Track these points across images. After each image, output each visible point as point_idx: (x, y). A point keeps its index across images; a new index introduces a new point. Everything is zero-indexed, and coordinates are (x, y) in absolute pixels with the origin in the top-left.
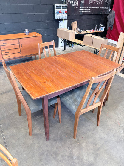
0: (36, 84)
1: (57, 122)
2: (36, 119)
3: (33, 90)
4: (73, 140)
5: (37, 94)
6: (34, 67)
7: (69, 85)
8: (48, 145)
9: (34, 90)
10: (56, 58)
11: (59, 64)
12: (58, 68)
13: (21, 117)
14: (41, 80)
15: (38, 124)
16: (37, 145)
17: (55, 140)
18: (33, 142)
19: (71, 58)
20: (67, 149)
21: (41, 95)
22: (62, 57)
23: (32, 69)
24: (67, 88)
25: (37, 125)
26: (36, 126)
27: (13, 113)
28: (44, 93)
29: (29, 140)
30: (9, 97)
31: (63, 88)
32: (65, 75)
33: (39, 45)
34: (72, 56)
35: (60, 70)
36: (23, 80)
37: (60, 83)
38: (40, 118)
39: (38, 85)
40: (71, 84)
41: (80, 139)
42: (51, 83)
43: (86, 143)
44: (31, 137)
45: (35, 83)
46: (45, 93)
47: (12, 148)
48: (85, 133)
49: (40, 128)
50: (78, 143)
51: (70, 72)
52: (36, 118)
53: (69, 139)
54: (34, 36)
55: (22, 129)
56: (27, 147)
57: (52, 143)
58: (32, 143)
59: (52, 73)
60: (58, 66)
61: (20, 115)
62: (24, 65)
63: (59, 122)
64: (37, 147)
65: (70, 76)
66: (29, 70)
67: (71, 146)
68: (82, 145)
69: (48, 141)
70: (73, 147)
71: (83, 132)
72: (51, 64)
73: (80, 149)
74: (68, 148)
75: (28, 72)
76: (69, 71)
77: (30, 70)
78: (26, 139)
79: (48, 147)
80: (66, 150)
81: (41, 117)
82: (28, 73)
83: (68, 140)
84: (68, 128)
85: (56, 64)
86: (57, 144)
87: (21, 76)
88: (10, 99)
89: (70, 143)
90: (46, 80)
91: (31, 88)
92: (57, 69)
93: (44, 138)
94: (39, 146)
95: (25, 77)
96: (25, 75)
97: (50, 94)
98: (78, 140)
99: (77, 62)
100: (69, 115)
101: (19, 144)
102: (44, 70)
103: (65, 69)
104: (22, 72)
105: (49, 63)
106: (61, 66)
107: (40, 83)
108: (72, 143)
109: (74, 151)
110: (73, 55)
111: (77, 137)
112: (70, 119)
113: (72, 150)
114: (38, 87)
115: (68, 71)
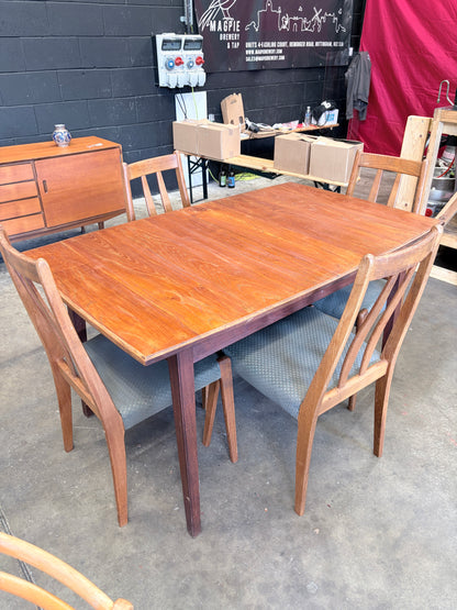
0: (142, 308)
1: (222, 458)
2: (137, 457)
3: (132, 329)
4: (295, 519)
5: (151, 343)
6: (115, 250)
7: (269, 302)
8: (199, 551)
9: (138, 328)
10: (196, 212)
11: (212, 231)
12: (209, 245)
13: (74, 454)
14: (156, 292)
15: (147, 476)
16: (154, 556)
17: (224, 529)
18: (136, 547)
19: (251, 212)
20: (279, 559)
21: (170, 345)
22: (215, 209)
23: (110, 256)
24: (265, 310)
25: (144, 479)
26: (138, 485)
27: (40, 442)
28: (180, 335)
29: (119, 541)
30: (13, 382)
31: (249, 311)
32: (247, 267)
33: (125, 168)
34: (252, 203)
35: (220, 251)
36: (84, 297)
37: (233, 295)
38: (150, 449)
39: (148, 310)
40: (279, 298)
41: (320, 512)
42: (199, 299)
43: (348, 525)
44: (125, 529)
45: (134, 303)
46: (186, 336)
48: (334, 489)
49: (158, 491)
50: (317, 531)
51: (261, 257)
52: (137, 453)
53: (280, 518)
54: (90, 147)
55: (85, 501)
56: (117, 570)
57: (213, 544)
58: (134, 551)
59: (193, 263)
60: (208, 240)
61: (70, 446)
62: (75, 245)
63: (230, 458)
64: (157, 566)
65: (263, 269)
66: (100, 260)
67: (289, 545)
68: (334, 535)
69: (199, 537)
70: (299, 547)
71: (328, 486)
72: (183, 234)
73: (328, 551)
74: (282, 554)
75: (97, 267)
76: (255, 254)
77: (105, 259)
78: (105, 537)
79: (203, 558)
80: (276, 564)
81: (155, 446)
82: (97, 272)
83: (273, 522)
84: (265, 475)
85: (199, 232)
86: (236, 543)
87: (73, 283)
88: (20, 391)
89: (283, 532)
90: (177, 289)
91: (126, 322)
92: (210, 250)
93: (178, 526)
94: (163, 562)
95: (89, 285)
96: (87, 279)
97: (203, 336)
98: (315, 519)
99: (276, 221)
100: (262, 430)
102: (159, 257)
103: (240, 246)
104: (72, 268)
105: (176, 233)
106: (221, 238)
107: (156, 301)
108: (291, 532)
109: (304, 562)
110: (255, 200)
111: (307, 509)
112: (269, 444)
113: (298, 559)
114: (153, 317)
115: (251, 252)
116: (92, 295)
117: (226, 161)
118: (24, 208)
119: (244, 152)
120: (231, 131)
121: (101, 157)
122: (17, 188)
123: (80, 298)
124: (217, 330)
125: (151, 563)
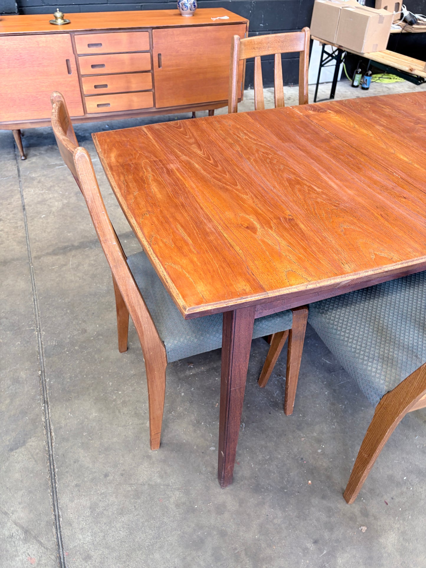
0: (205, 234)
1: (275, 405)
2: (187, 377)
3: (184, 261)
4: (341, 505)
5: (202, 288)
6: (199, 146)
7: (379, 261)
8: (224, 505)
9: (192, 261)
10: (311, 112)
11: (326, 140)
12: (317, 159)
13: (127, 357)
14: (229, 214)
15: (191, 402)
16: (177, 493)
17: (257, 489)
18: (161, 477)
19: (384, 121)
20: (311, 546)
21: (223, 297)
22: (338, 112)
23: (191, 154)
24: (370, 272)
25: (187, 404)
26: (180, 409)
27: (98, 334)
28: (242, 285)
29: (146, 464)
30: (90, 265)
31: (347, 268)
32: (360, 199)
33: (236, 43)
34: (387, 110)
35: (328, 169)
36: (143, 203)
37: (331, 239)
38: (202, 372)
39: (212, 238)
40: (395, 257)
41: (374, 506)
42: (282, 236)
43: (404, 533)
44: (156, 453)
45: (199, 224)
46: (248, 288)
47: (77, 485)
48: (398, 484)
49: (198, 422)
50: (364, 529)
51: (385, 189)
52: (188, 373)
53: (324, 497)
54: (214, 20)
55: (125, 410)
56: (137, 495)
57: (241, 502)
58: (159, 481)
59: (289, 181)
60: (319, 152)
61: (124, 347)
62: (157, 134)
63: (284, 409)
64: (177, 506)
65: (382, 208)
66: (177, 157)
67: (326, 535)
68: (382, 540)
69: (228, 488)
70: (337, 541)
71: (391, 478)
72: (285, 138)
73: (371, 558)
74: (316, 542)
75: (172, 166)
76: (375, 182)
77: (184, 158)
78: (134, 456)
79: (226, 515)
80: (305, 550)
81: (208, 371)
82: (170, 172)
83: (315, 501)
84: (319, 441)
85: (308, 139)
86: (266, 510)
87: (136, 181)
88: (94, 276)
89: (323, 517)
90: (257, 214)
91: (180, 249)
92: (316, 167)
93: (209, 469)
94: (184, 504)
95: (154, 188)
96: (156, 180)
97: (271, 294)
98: (365, 513)
99: (415, 139)
100: (330, 385)
101: (106, 475)
102: (248, 166)
103: (357, 168)
104: (143, 162)
105: (278, 135)
106: (335, 153)
107: (226, 228)
108: (333, 519)
109: (340, 561)
110: (392, 107)
111: (359, 498)
112: (333, 404)
113: (332, 554)
114: (215, 249)
115: (370, 178)
116: (153, 203)
117: (366, 55)
118: (136, 83)
119: (390, 47)
120: (381, 19)
121: (224, 32)
122: (132, 59)
123: (138, 204)
124: (294, 289)
125: (172, 500)
